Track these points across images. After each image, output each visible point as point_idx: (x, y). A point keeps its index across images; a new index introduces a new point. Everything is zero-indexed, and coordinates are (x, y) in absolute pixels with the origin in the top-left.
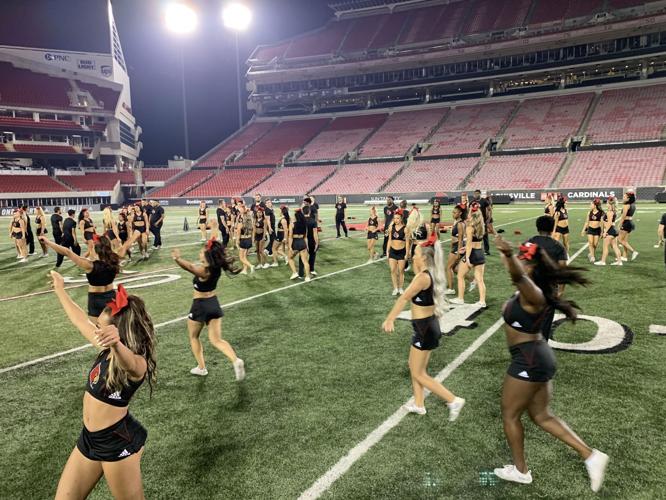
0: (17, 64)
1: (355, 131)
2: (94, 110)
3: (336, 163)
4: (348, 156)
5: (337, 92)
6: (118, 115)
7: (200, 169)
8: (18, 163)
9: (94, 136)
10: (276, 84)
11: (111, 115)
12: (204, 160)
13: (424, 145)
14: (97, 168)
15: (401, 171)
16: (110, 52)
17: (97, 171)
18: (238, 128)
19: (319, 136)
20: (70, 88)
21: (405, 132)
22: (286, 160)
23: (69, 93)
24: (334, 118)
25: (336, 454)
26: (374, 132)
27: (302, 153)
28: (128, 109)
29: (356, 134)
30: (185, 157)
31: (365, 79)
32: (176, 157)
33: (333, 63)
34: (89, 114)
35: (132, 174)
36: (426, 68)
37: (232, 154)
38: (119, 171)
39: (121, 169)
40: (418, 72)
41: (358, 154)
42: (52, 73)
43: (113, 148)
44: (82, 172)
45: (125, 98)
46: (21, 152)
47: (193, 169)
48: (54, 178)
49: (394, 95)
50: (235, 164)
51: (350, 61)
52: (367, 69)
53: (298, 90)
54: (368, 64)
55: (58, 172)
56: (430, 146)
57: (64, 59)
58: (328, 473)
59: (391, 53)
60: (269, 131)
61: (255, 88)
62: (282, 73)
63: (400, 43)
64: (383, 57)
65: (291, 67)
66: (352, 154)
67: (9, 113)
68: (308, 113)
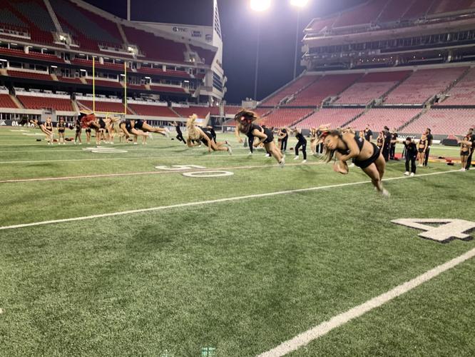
0: (156, 34)
1: (383, 83)
2: (198, 64)
3: (364, 107)
4: (374, 102)
5: (372, 53)
6: (213, 69)
7: (262, 107)
8: (152, 98)
9: (197, 82)
10: (323, 47)
11: (208, 68)
12: (265, 102)
13: (441, 96)
14: (197, 103)
15: (418, 116)
16: (212, 25)
17: (197, 105)
18: (293, 78)
19: (353, 86)
20: (186, 50)
21: (426, 86)
22: (324, 103)
23: (185, 53)
24: (366, 73)
25: (318, 317)
26: (399, 84)
27: (338, 98)
28: (220, 65)
29: (383, 86)
30: (253, 99)
31: (395, 43)
32: (247, 99)
33: (370, 31)
34: (196, 67)
35: (218, 108)
36: (451, 34)
37: (286, 98)
38: (210, 106)
39: (212, 105)
40: (444, 37)
41: (383, 101)
42: (176, 39)
43: (208, 91)
44: (187, 106)
45: (219, 56)
46: (154, 91)
47: (257, 107)
48: (171, 108)
49: (419, 56)
50: (286, 104)
51: (386, 29)
52: (398, 35)
53: (340, 51)
54: (398, 30)
55: (174, 105)
56: (447, 97)
57: (184, 30)
58: (309, 332)
59: (421, 22)
60: (314, 82)
61: (308, 50)
62: (329, 39)
63: (429, 13)
64: (413, 25)
65: (337, 34)
66: (378, 101)
67: (149, 66)
68: (347, 68)
